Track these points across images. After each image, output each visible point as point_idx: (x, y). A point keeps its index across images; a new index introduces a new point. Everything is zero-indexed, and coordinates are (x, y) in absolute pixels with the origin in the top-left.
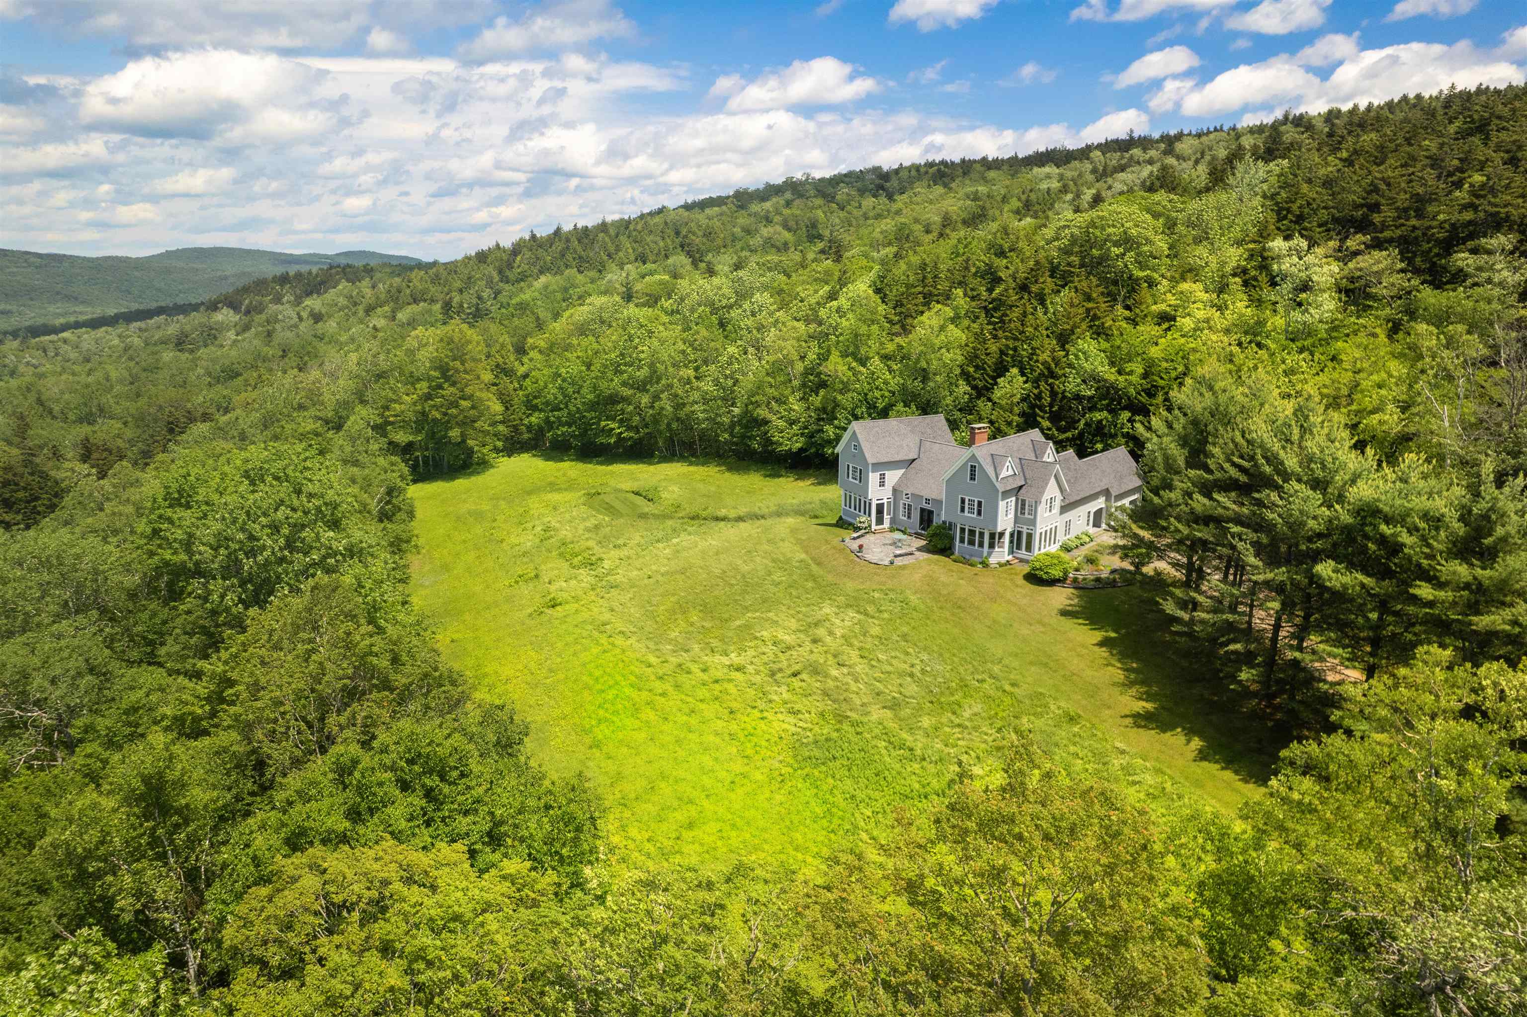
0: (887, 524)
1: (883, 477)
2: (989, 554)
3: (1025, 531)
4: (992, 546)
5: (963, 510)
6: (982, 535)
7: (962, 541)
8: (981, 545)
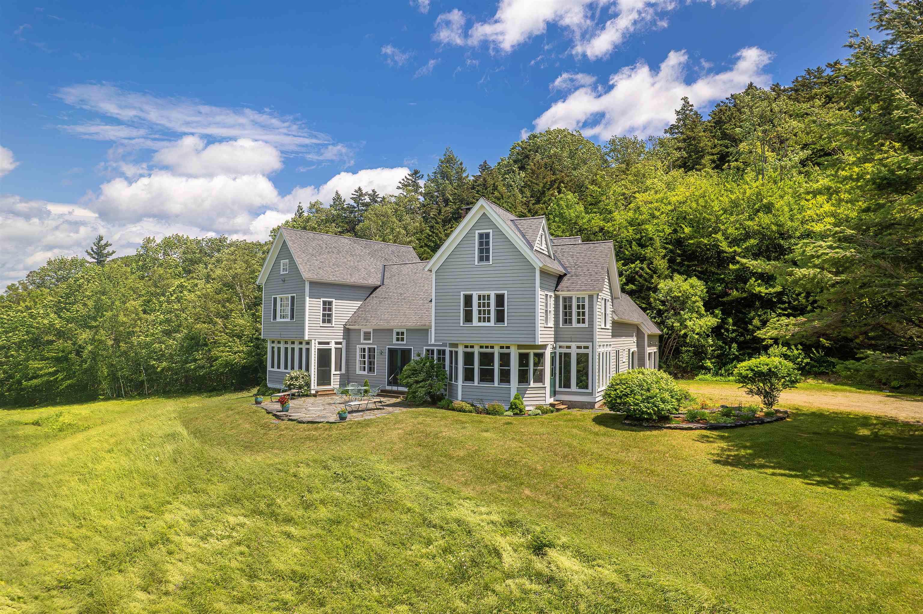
0: (335, 383)
1: (328, 306)
2: (521, 393)
3: (574, 352)
4: (523, 378)
5: (468, 318)
6: (505, 359)
7: (469, 376)
8: (505, 377)
